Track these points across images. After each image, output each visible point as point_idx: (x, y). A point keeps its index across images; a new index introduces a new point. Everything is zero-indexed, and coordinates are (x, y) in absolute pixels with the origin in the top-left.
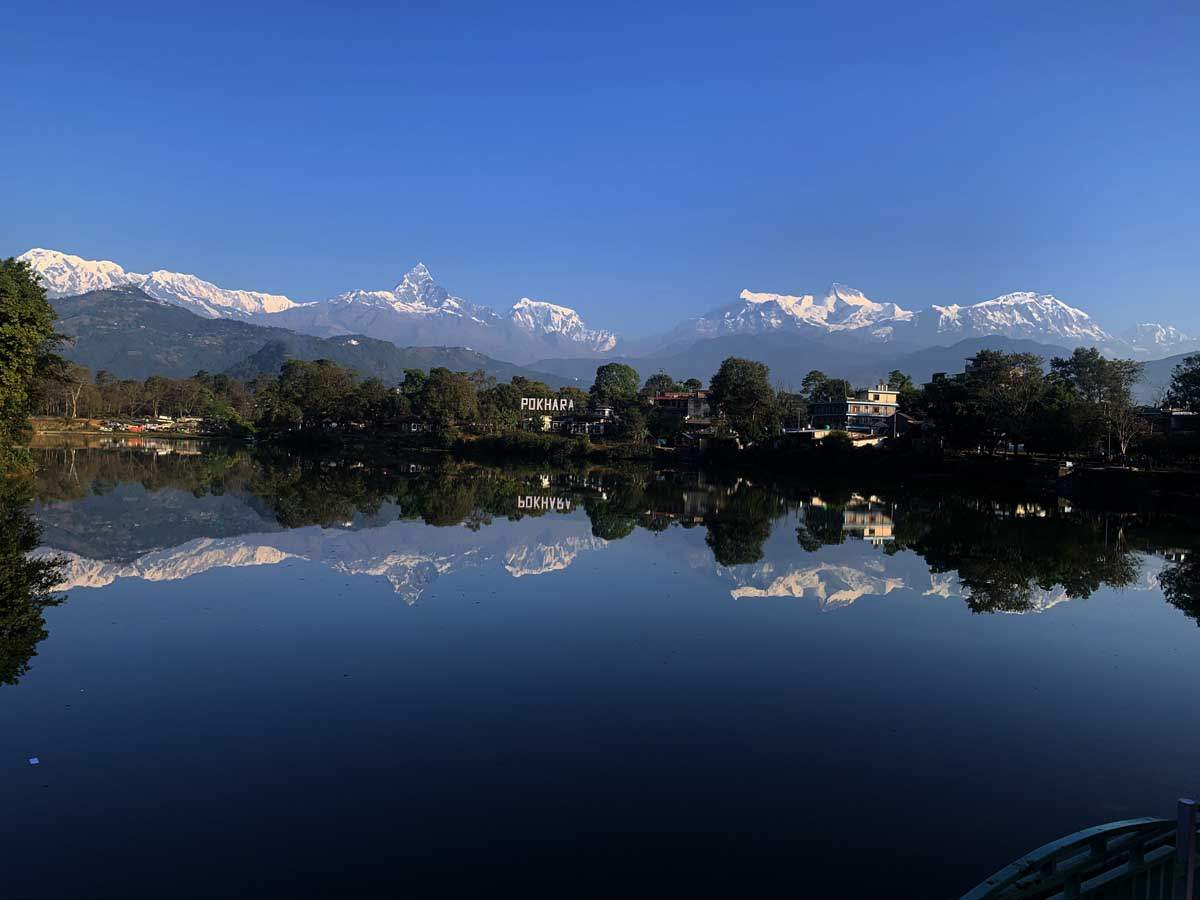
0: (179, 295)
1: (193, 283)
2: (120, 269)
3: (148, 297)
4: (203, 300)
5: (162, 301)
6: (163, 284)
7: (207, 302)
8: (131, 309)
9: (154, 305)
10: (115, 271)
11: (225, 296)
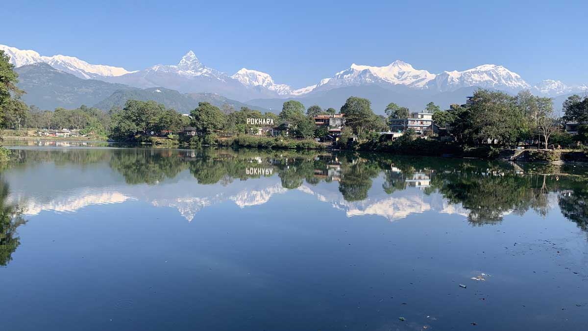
0: (68, 67)
1: (76, 61)
2: (38, 55)
3: (53, 69)
4: (81, 70)
5: (59, 70)
6: (60, 62)
7: (83, 71)
8: (45, 75)
9: (56, 73)
10: (35, 55)
11: (92, 68)
